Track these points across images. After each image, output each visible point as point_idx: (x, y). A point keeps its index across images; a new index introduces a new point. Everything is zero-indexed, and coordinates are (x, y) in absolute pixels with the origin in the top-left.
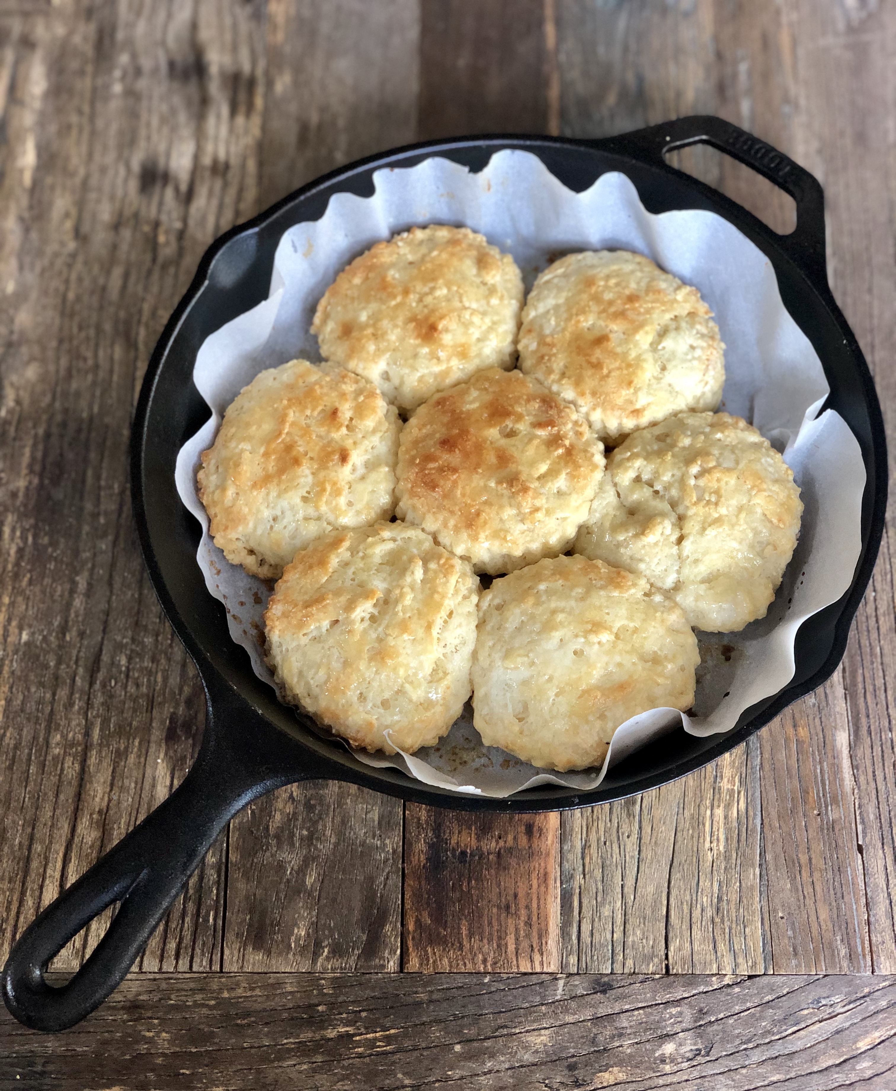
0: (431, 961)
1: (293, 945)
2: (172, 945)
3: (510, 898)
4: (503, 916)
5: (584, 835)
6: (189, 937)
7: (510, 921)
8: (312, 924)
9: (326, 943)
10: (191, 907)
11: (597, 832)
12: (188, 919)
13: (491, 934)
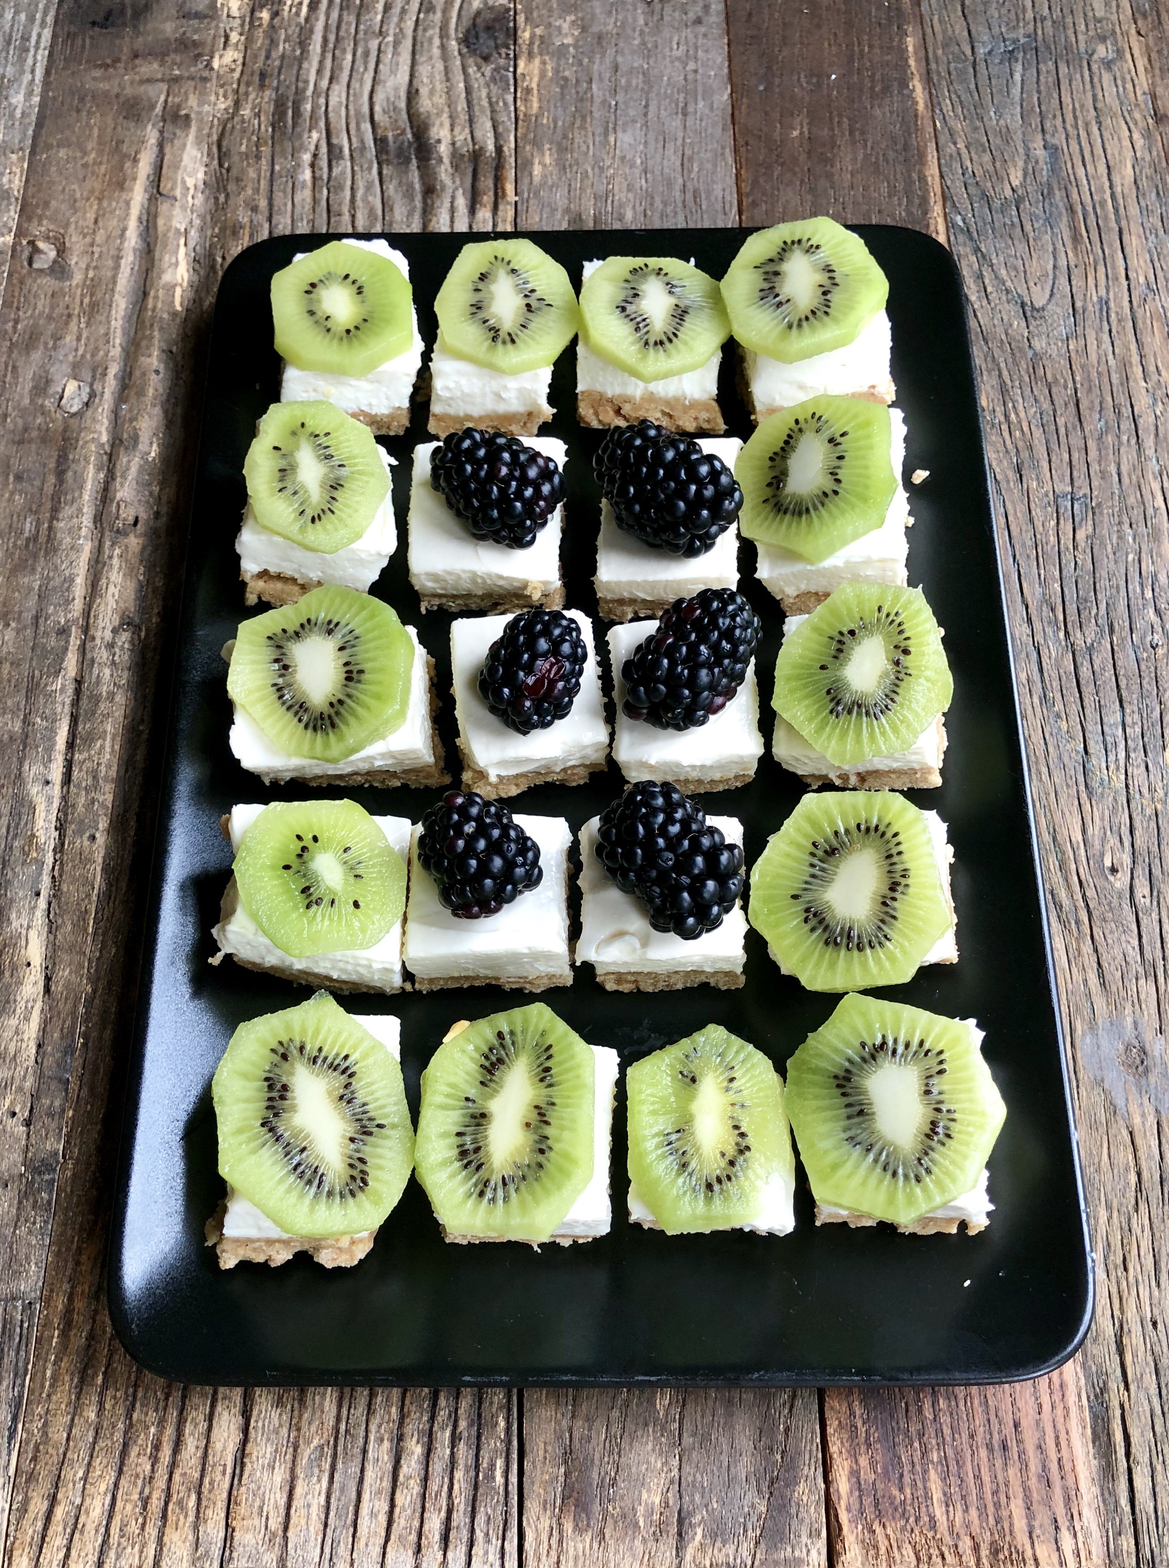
0: (883, 1550)
1: (641, 1524)
2: (434, 1524)
3: (1009, 1430)
4: (999, 1463)
5: (1117, 1313)
6: (462, 1507)
7: (1011, 1472)
8: (672, 1482)
9: (698, 1517)
10: (463, 1452)
11: (1139, 1308)
12: (459, 1475)
13: (981, 1498)
